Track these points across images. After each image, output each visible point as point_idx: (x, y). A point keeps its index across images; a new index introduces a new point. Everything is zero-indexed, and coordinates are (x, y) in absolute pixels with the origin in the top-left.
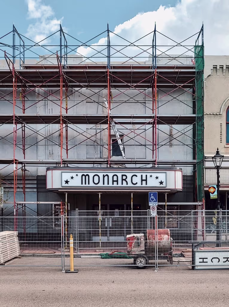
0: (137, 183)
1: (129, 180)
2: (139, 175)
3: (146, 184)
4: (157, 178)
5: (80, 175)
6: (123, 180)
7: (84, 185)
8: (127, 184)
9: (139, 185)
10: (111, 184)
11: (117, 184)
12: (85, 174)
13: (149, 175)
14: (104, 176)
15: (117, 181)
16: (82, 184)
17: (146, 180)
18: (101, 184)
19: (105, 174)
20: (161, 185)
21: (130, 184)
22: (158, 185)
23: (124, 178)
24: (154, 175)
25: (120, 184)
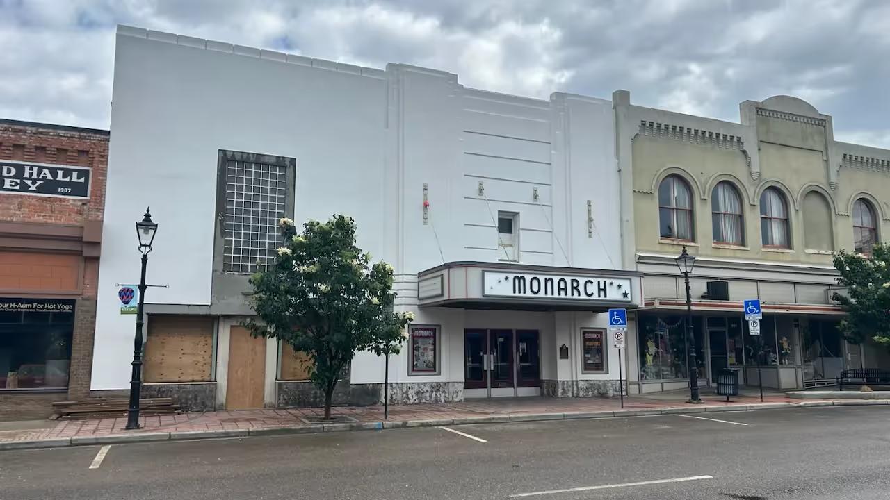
0: (592, 294)
1: (581, 288)
2: (595, 281)
3: (605, 296)
4: (619, 287)
5: (511, 276)
6: (573, 288)
7: (517, 294)
8: (579, 295)
9: (595, 297)
10: (556, 295)
11: (566, 294)
12: (520, 276)
13: (608, 281)
14: (546, 280)
15: (565, 289)
16: (514, 292)
17: (605, 290)
18: (542, 294)
19: (548, 277)
20: (625, 299)
21: (583, 296)
22: (620, 298)
23: (575, 284)
24: (616, 282)
25: (569, 296)
